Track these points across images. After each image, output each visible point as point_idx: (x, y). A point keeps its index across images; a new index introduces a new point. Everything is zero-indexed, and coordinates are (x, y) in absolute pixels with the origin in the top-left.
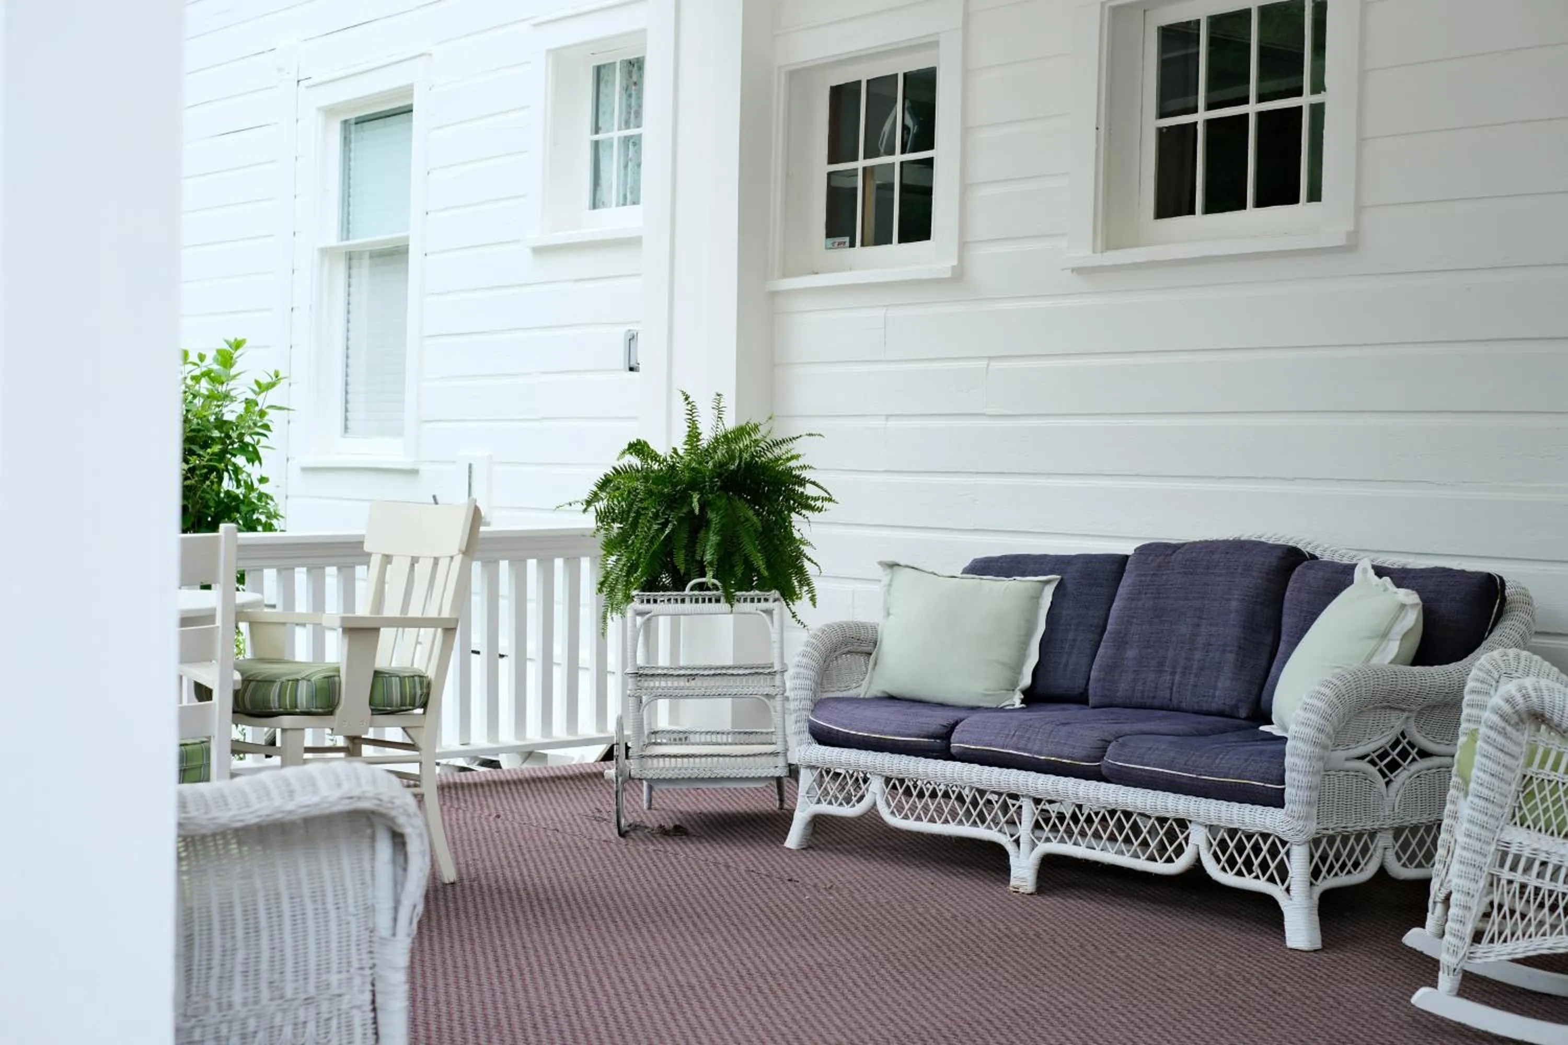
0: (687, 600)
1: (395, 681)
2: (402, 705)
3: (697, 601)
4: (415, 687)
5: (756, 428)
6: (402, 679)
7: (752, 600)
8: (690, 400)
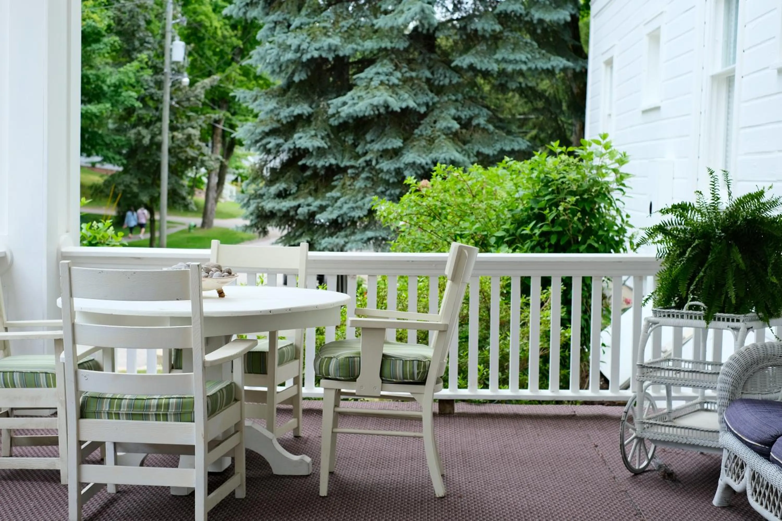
0: (685, 316)
1: (399, 364)
2: (404, 379)
3: (691, 318)
4: (413, 367)
5: (761, 194)
6: (405, 362)
7: (728, 320)
8: (714, 174)
